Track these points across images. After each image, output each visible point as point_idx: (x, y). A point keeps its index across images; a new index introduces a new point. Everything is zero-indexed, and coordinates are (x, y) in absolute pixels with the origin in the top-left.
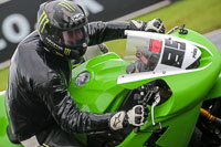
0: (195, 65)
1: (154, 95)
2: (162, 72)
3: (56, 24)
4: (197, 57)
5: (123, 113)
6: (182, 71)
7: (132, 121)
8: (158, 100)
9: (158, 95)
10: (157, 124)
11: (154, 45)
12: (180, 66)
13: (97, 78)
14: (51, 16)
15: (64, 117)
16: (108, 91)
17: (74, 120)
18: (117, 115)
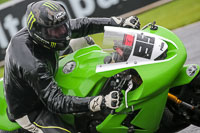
0: (163, 57)
1: (127, 82)
2: (133, 62)
3: (42, 22)
4: (164, 50)
5: (101, 97)
6: (151, 62)
7: (108, 104)
8: (131, 87)
9: (131, 82)
10: (130, 107)
11: (127, 39)
12: (149, 58)
13: (81, 67)
14: (38, 15)
15: (50, 99)
16: (90, 78)
17: (58, 103)
18: (95, 99)
